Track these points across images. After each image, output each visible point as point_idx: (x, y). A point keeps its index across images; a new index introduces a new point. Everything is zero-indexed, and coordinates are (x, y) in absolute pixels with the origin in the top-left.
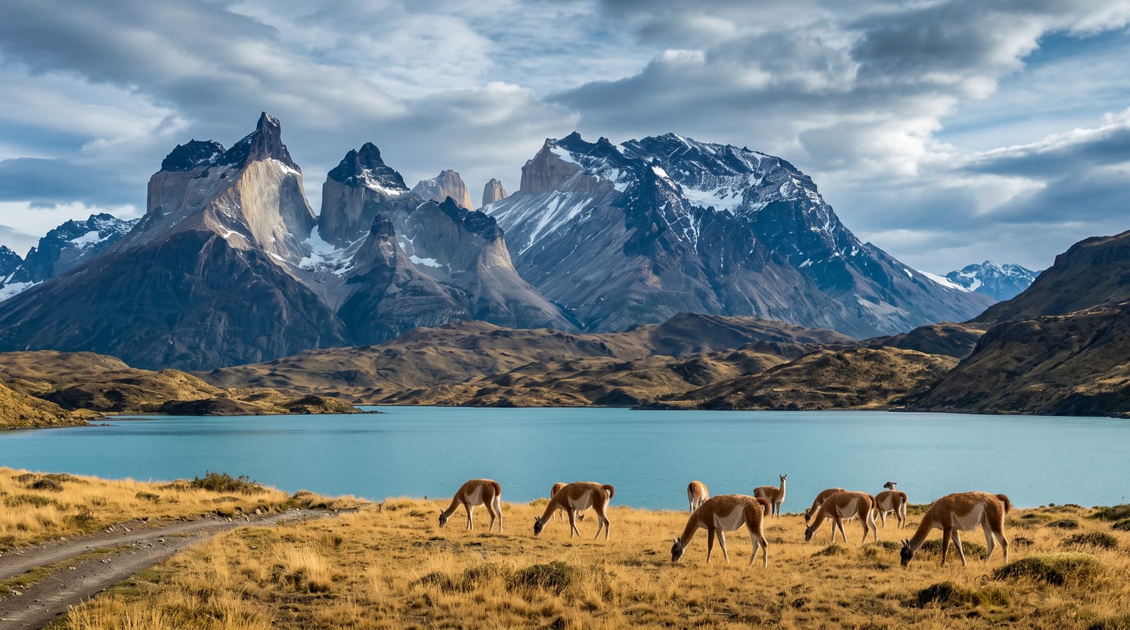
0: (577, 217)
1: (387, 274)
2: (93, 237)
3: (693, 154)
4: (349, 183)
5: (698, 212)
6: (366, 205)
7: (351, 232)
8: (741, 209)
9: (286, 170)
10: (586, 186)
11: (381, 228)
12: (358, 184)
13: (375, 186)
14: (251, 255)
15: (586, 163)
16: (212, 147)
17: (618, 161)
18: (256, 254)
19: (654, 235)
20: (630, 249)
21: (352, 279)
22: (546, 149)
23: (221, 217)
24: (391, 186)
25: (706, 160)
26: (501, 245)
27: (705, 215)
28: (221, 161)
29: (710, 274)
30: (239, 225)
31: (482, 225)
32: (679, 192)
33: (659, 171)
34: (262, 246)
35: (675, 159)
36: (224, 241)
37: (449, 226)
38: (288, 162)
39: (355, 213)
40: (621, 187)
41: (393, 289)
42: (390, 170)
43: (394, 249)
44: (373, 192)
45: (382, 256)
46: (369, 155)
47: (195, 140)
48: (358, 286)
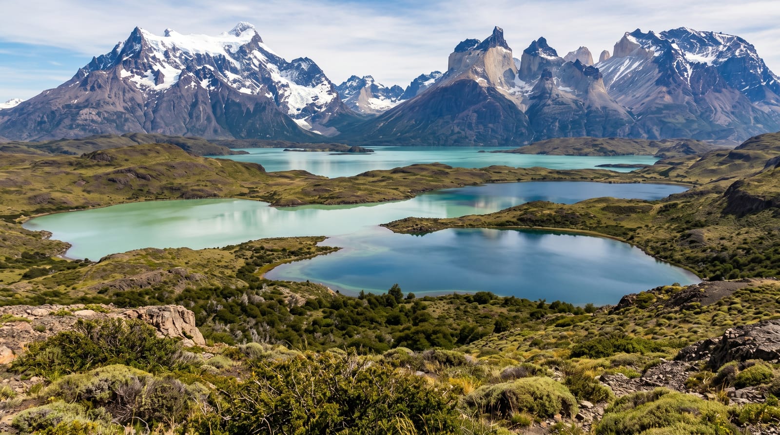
0: (636, 68)
1: (548, 95)
2: (432, 81)
3: (694, 37)
4: (533, 55)
5: (691, 64)
6: (540, 64)
7: (534, 77)
8: (714, 62)
9: (504, 50)
10: (641, 54)
11: (547, 75)
12: (536, 55)
13: (543, 55)
14: (488, 89)
15: (642, 43)
16: (475, 41)
17: (656, 41)
18: (491, 89)
19: (669, 76)
20: (659, 82)
21: (532, 97)
22: (625, 37)
23: (477, 73)
24: (551, 56)
25: (700, 40)
26: (601, 81)
27: (696, 66)
28: (478, 48)
29: (695, 94)
30: (485, 76)
31: (593, 72)
32: (683, 55)
33: (674, 46)
34: (494, 84)
35: (685, 40)
36: (477, 84)
37: (577, 73)
38: (506, 47)
39: (535, 68)
40: (656, 54)
41: (550, 102)
42: (551, 49)
43: (552, 84)
44: (542, 58)
45: (545, 87)
46: (542, 42)
47: (469, 39)
48: (534, 101)
